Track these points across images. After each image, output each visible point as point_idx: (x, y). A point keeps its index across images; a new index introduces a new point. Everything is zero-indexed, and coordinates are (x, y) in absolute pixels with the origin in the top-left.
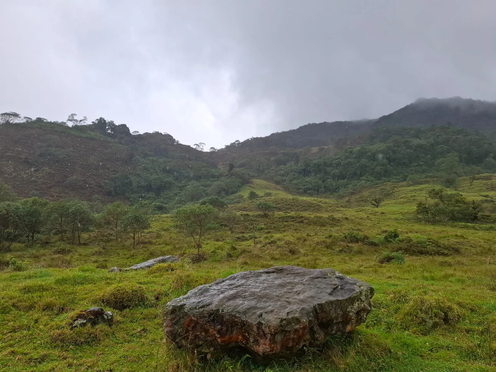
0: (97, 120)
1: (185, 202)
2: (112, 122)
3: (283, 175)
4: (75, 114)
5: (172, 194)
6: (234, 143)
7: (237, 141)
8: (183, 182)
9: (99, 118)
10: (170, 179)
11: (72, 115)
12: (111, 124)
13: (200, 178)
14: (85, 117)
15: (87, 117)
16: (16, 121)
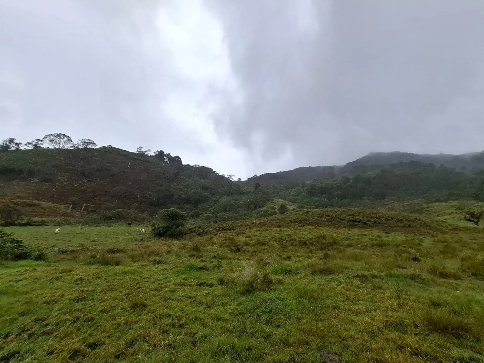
0: (158, 151)
1: (217, 212)
2: (169, 154)
3: (294, 196)
4: (142, 147)
5: (207, 206)
6: (254, 176)
7: (256, 175)
8: (218, 197)
9: (159, 150)
10: (207, 194)
11: (140, 147)
12: (168, 156)
13: (232, 194)
14: (149, 149)
15: (151, 149)
16: (94, 147)
